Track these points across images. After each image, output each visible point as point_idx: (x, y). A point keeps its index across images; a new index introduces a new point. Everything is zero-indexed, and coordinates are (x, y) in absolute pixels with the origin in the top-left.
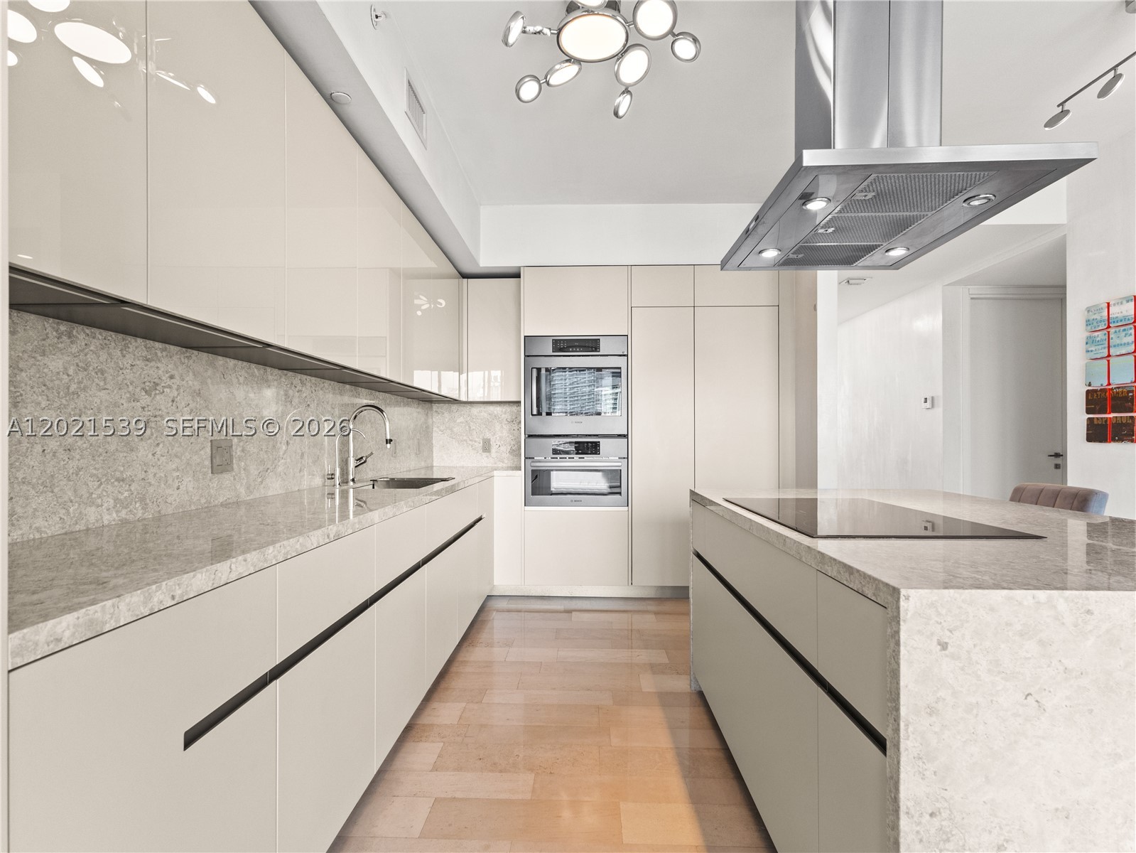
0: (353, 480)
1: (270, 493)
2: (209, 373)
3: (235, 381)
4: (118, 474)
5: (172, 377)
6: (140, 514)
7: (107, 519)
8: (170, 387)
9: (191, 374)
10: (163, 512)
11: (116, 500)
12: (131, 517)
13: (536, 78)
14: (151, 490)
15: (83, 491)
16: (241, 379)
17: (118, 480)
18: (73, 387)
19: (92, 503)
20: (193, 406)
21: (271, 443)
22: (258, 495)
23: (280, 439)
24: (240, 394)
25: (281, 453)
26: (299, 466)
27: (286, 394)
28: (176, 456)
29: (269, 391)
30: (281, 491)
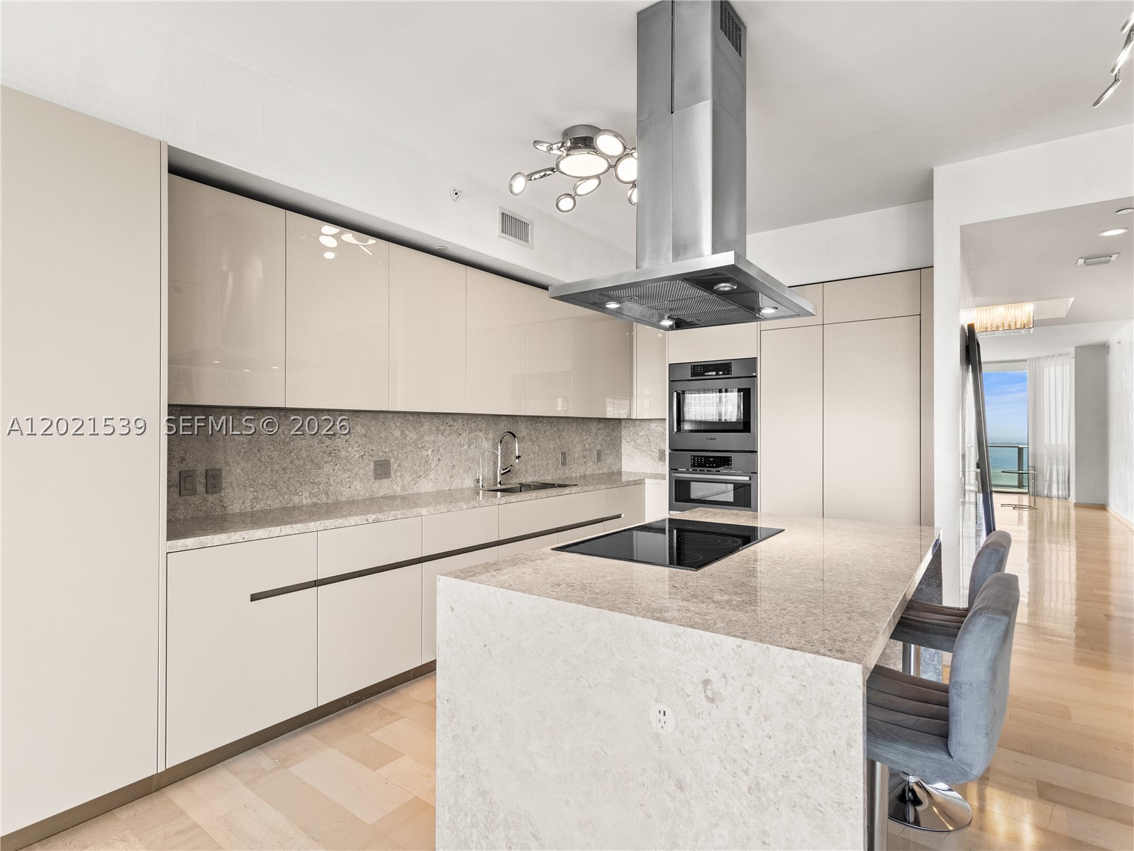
0: (500, 483)
1: (423, 491)
2: (373, 423)
3: (393, 426)
4: (311, 480)
6: (324, 500)
7: (305, 502)
9: (359, 426)
10: (339, 500)
11: (310, 493)
12: (319, 502)
13: (569, 195)
14: (332, 488)
15: (292, 488)
16: (398, 424)
17: (311, 483)
18: (287, 440)
19: (297, 494)
20: (360, 442)
21: (424, 460)
22: (411, 492)
23: (432, 458)
24: (397, 433)
25: (433, 466)
26: (450, 474)
27: (438, 429)
28: (348, 470)
29: (422, 429)
30: (432, 490)
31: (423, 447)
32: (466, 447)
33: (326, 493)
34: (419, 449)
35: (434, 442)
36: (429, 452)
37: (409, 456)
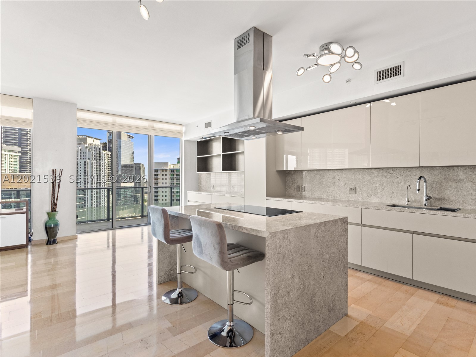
0: (425, 205)
1: (372, 201)
2: (349, 173)
3: (358, 174)
4: (327, 191)
5: (338, 175)
6: (331, 198)
8: (338, 177)
9: (344, 174)
10: (336, 199)
11: (326, 195)
12: (329, 198)
14: (333, 195)
15: (321, 193)
16: (361, 174)
19: (323, 195)
20: (344, 180)
21: (373, 189)
22: (367, 201)
23: (379, 187)
24: (360, 177)
25: (379, 191)
26: (391, 196)
27: (383, 175)
28: (339, 189)
29: (373, 175)
30: (378, 202)
31: (373, 183)
32: (402, 184)
33: (331, 196)
34: (372, 183)
35: (380, 181)
36: (377, 185)
37: (366, 186)
